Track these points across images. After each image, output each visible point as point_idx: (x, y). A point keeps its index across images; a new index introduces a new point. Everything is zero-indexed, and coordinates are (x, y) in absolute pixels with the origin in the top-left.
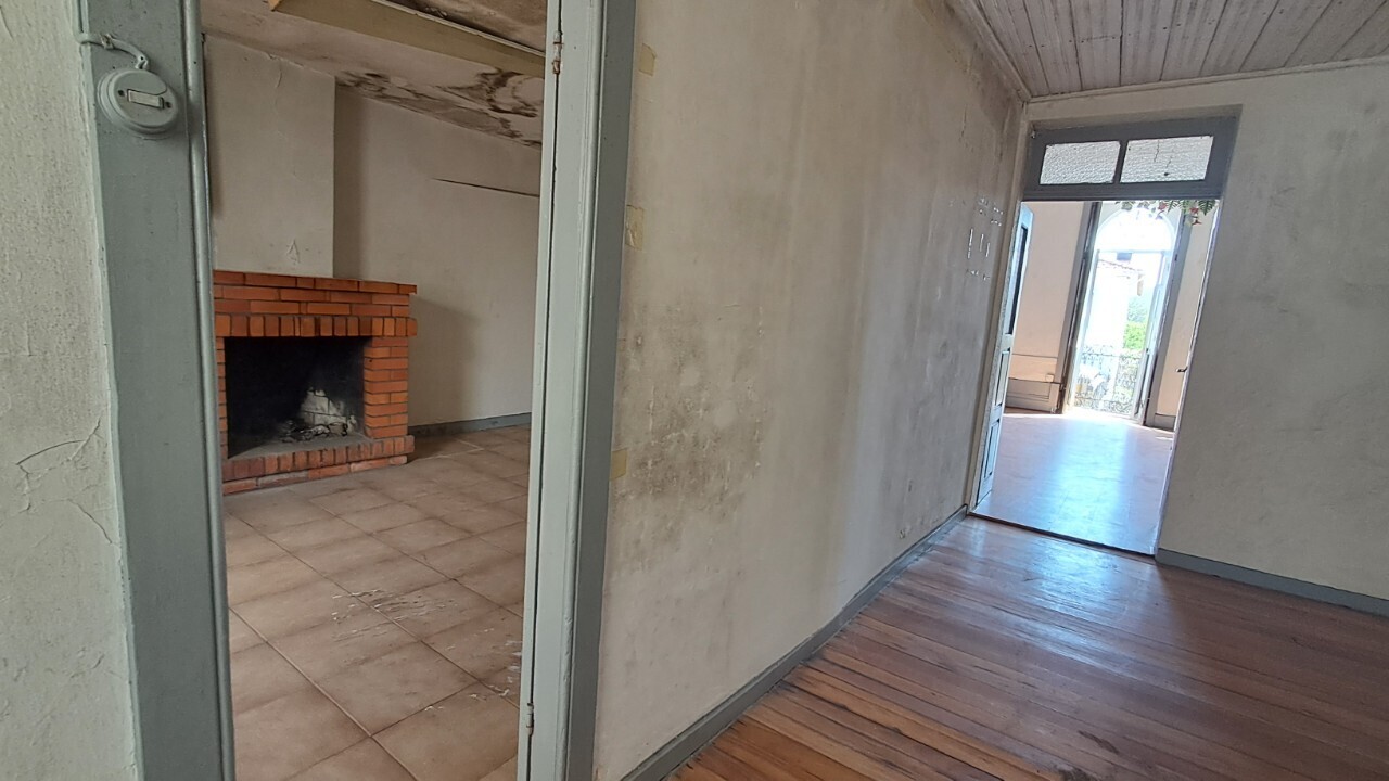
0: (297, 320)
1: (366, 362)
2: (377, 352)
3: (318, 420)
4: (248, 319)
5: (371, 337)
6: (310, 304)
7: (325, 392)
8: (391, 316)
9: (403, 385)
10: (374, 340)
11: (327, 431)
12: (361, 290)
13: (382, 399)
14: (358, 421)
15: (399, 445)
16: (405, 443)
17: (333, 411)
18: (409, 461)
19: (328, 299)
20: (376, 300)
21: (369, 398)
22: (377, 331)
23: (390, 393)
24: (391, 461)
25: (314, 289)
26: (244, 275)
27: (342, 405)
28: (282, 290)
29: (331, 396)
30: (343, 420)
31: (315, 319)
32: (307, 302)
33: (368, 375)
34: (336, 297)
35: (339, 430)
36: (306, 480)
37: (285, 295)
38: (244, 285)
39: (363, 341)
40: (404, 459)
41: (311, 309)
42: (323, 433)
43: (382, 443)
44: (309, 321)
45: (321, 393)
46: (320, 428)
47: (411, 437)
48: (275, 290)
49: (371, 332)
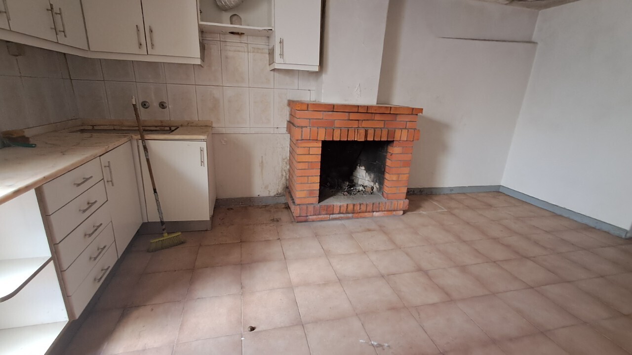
0: (356, 131)
1: (388, 155)
2: (395, 151)
3: (360, 182)
4: (334, 130)
5: (393, 141)
6: (364, 121)
7: (365, 168)
8: (406, 128)
9: (406, 170)
10: (395, 142)
11: (364, 190)
12: (391, 113)
13: (394, 178)
14: (380, 187)
15: (400, 204)
16: (404, 203)
17: (368, 178)
18: (404, 214)
19: (373, 118)
20: (399, 118)
21: (387, 176)
22: (397, 137)
23: (399, 174)
24: (394, 213)
25: (367, 113)
26: (333, 106)
27: (372, 176)
28: (351, 113)
29: (368, 170)
30: (372, 184)
31: (366, 130)
32: (362, 121)
33: (388, 163)
34: (377, 117)
35: (369, 189)
36: (352, 218)
37: (353, 116)
38: (333, 111)
39: (389, 143)
40: (402, 212)
41: (365, 124)
42: (362, 190)
43: (391, 203)
44: (362, 132)
45: (363, 168)
46: (361, 188)
47: (407, 201)
48: (347, 114)
49: (394, 138)
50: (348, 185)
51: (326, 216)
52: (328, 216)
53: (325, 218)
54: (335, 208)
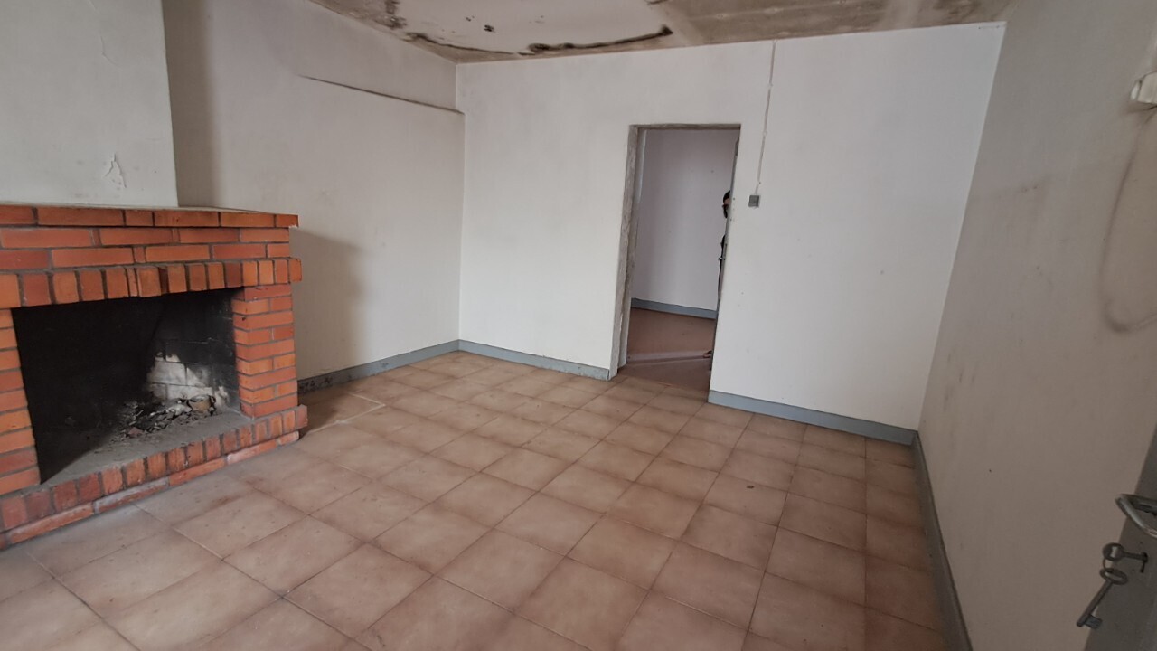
0: (131, 273)
1: (237, 320)
2: (250, 308)
3: (174, 393)
4: (50, 277)
5: (242, 288)
6: (148, 248)
7: (179, 357)
8: (266, 258)
9: (289, 345)
10: (246, 290)
11: (188, 410)
12: (223, 225)
13: (263, 367)
14: (229, 393)
15: (289, 420)
16: (297, 414)
17: (194, 380)
18: (301, 437)
19: (175, 240)
20: (245, 237)
21: (244, 367)
22: (250, 275)
23: (272, 358)
24: (279, 441)
25: (154, 227)
26: (34, 210)
27: (205, 373)
28: (101, 230)
29: (189, 361)
30: (209, 391)
31: (159, 269)
32: (145, 247)
33: (241, 337)
34: (187, 237)
35: (203, 406)
36: (169, 486)
37: (108, 237)
38: (36, 225)
39: (233, 292)
40: (296, 435)
41: (152, 255)
42: (183, 413)
43: (267, 422)
44: (151, 275)
45: (175, 359)
46: (179, 408)
47: (303, 409)
48: (90, 231)
49: (242, 280)
50: (138, 409)
51: (79, 509)
52: (88, 507)
53: (76, 515)
54: (105, 478)
